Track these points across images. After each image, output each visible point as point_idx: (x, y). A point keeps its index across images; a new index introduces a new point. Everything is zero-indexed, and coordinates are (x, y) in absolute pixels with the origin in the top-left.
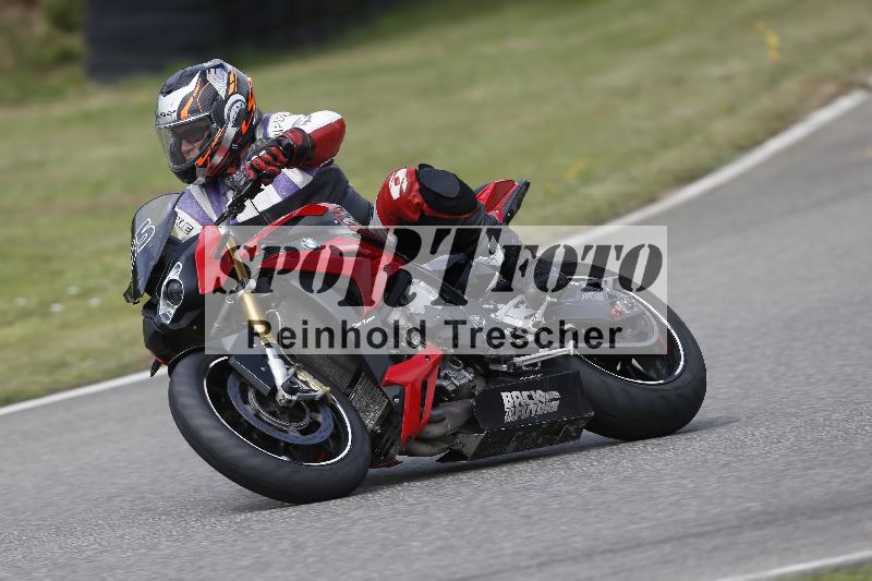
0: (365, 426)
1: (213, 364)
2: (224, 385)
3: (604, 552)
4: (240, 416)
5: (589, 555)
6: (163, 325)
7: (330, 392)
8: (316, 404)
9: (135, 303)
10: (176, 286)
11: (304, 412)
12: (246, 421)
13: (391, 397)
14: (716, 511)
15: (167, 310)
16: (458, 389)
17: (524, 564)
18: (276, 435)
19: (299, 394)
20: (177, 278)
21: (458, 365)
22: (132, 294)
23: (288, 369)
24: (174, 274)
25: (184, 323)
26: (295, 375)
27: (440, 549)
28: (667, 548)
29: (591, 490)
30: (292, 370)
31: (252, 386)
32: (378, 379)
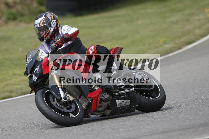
0: (82, 108)
1: (46, 92)
2: (49, 97)
3: (166, 132)
4: (52, 105)
5: (162, 133)
6: (34, 82)
7: (75, 99)
8: (71, 102)
9: (27, 76)
10: (37, 72)
11: (68, 104)
12: (54, 106)
13: (89, 101)
14: (193, 123)
15: (35, 78)
16: (106, 99)
17: (147, 134)
18: (61, 109)
19: (67, 100)
20: (37, 70)
21: (106, 93)
22: (26, 74)
23: (64, 93)
24: (37, 69)
25: (39, 81)
26: (66, 95)
27: (127, 130)
28: (181, 131)
29: (164, 117)
30: (65, 94)
31: (56, 97)
32: (86, 96)
